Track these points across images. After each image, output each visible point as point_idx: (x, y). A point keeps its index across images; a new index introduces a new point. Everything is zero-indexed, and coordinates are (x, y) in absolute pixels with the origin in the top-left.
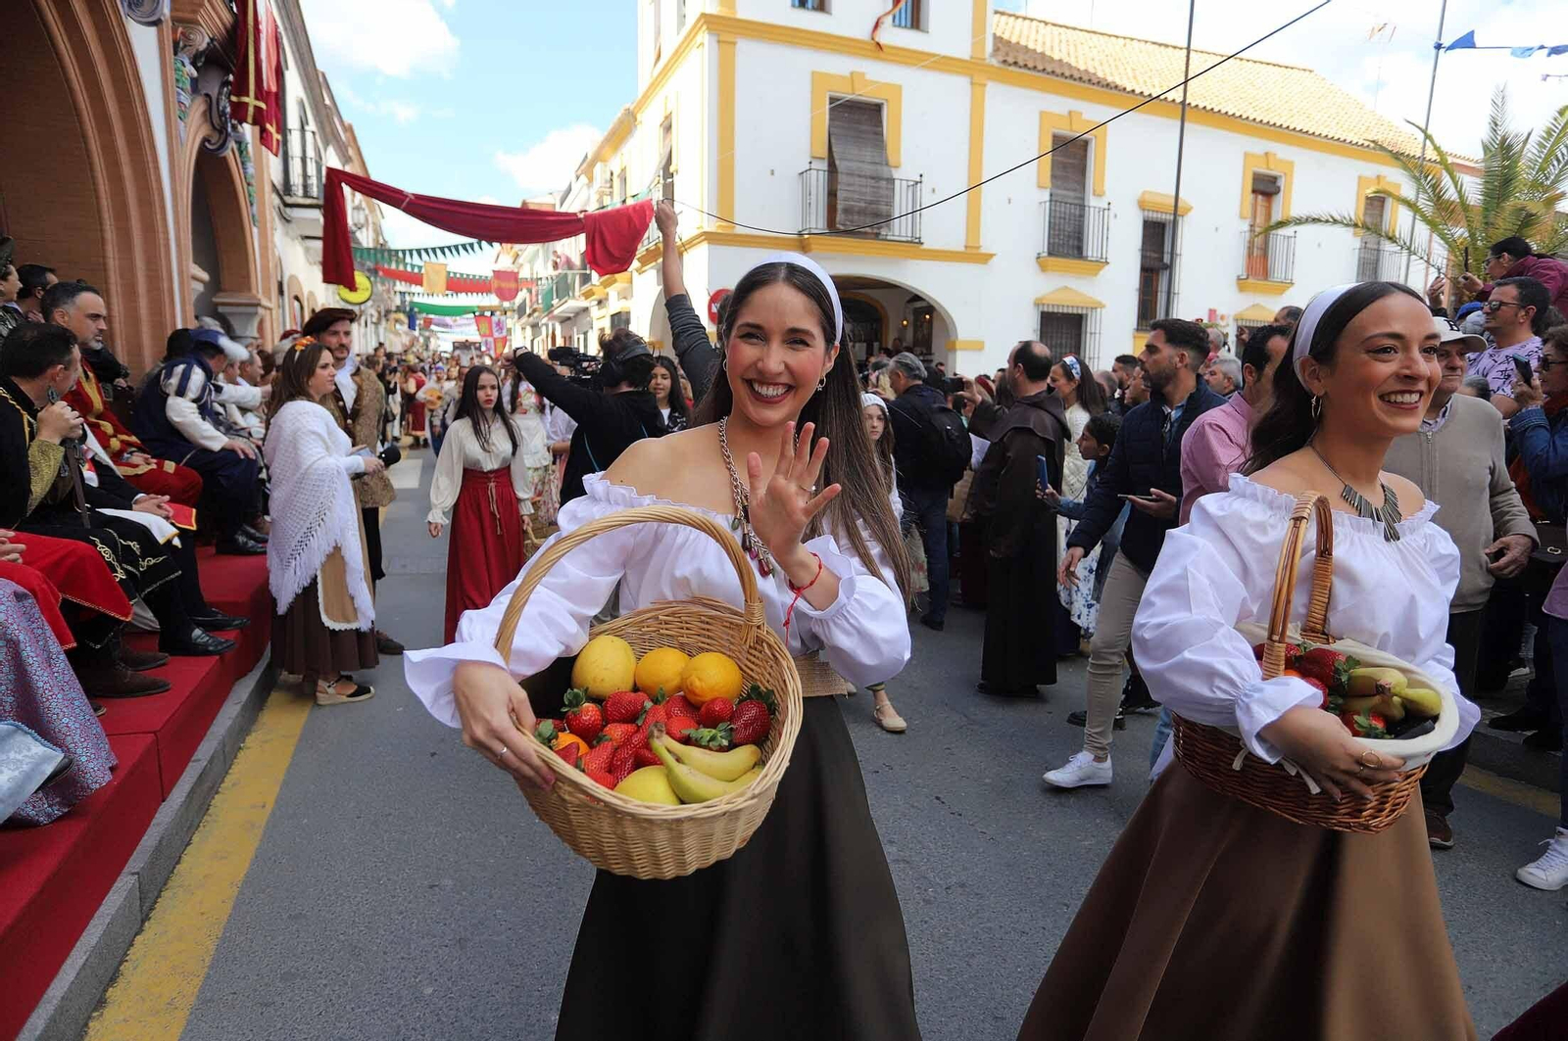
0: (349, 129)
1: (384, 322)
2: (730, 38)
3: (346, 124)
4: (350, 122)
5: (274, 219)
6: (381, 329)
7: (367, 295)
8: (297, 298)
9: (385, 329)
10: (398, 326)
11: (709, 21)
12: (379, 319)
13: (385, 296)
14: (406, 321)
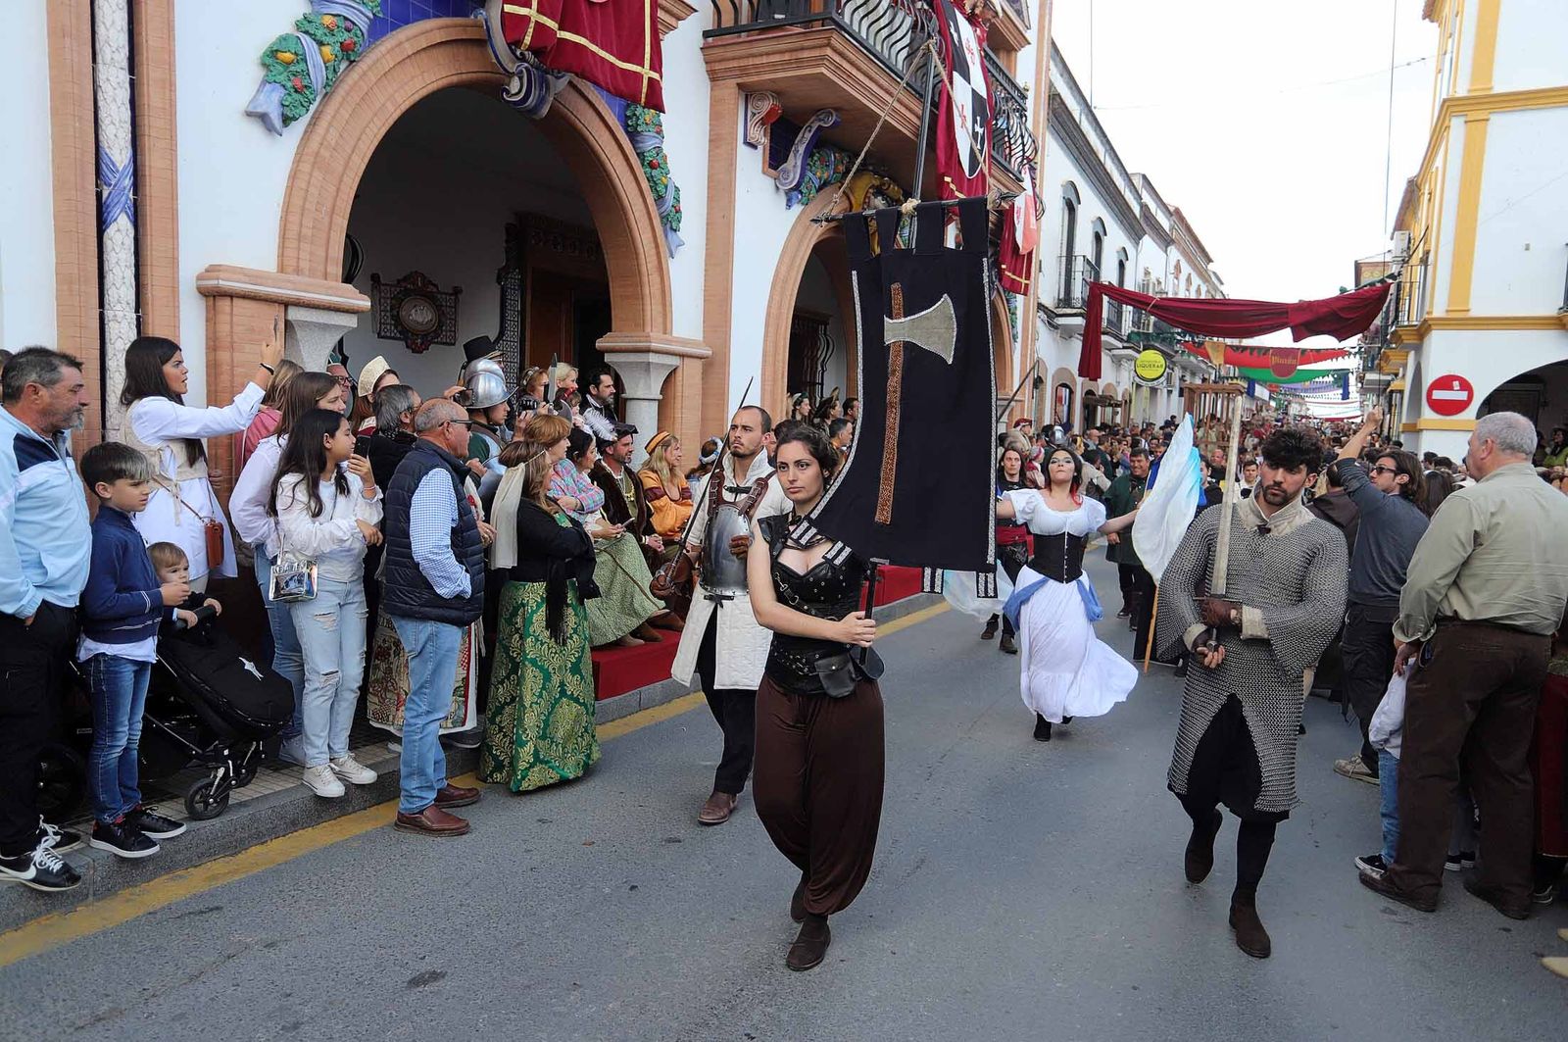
0: (1177, 215)
2: (1485, 117)
3: (1172, 209)
4: (1177, 206)
5: (1035, 332)
7: (1163, 370)
8: (1064, 385)
11: (1450, 107)
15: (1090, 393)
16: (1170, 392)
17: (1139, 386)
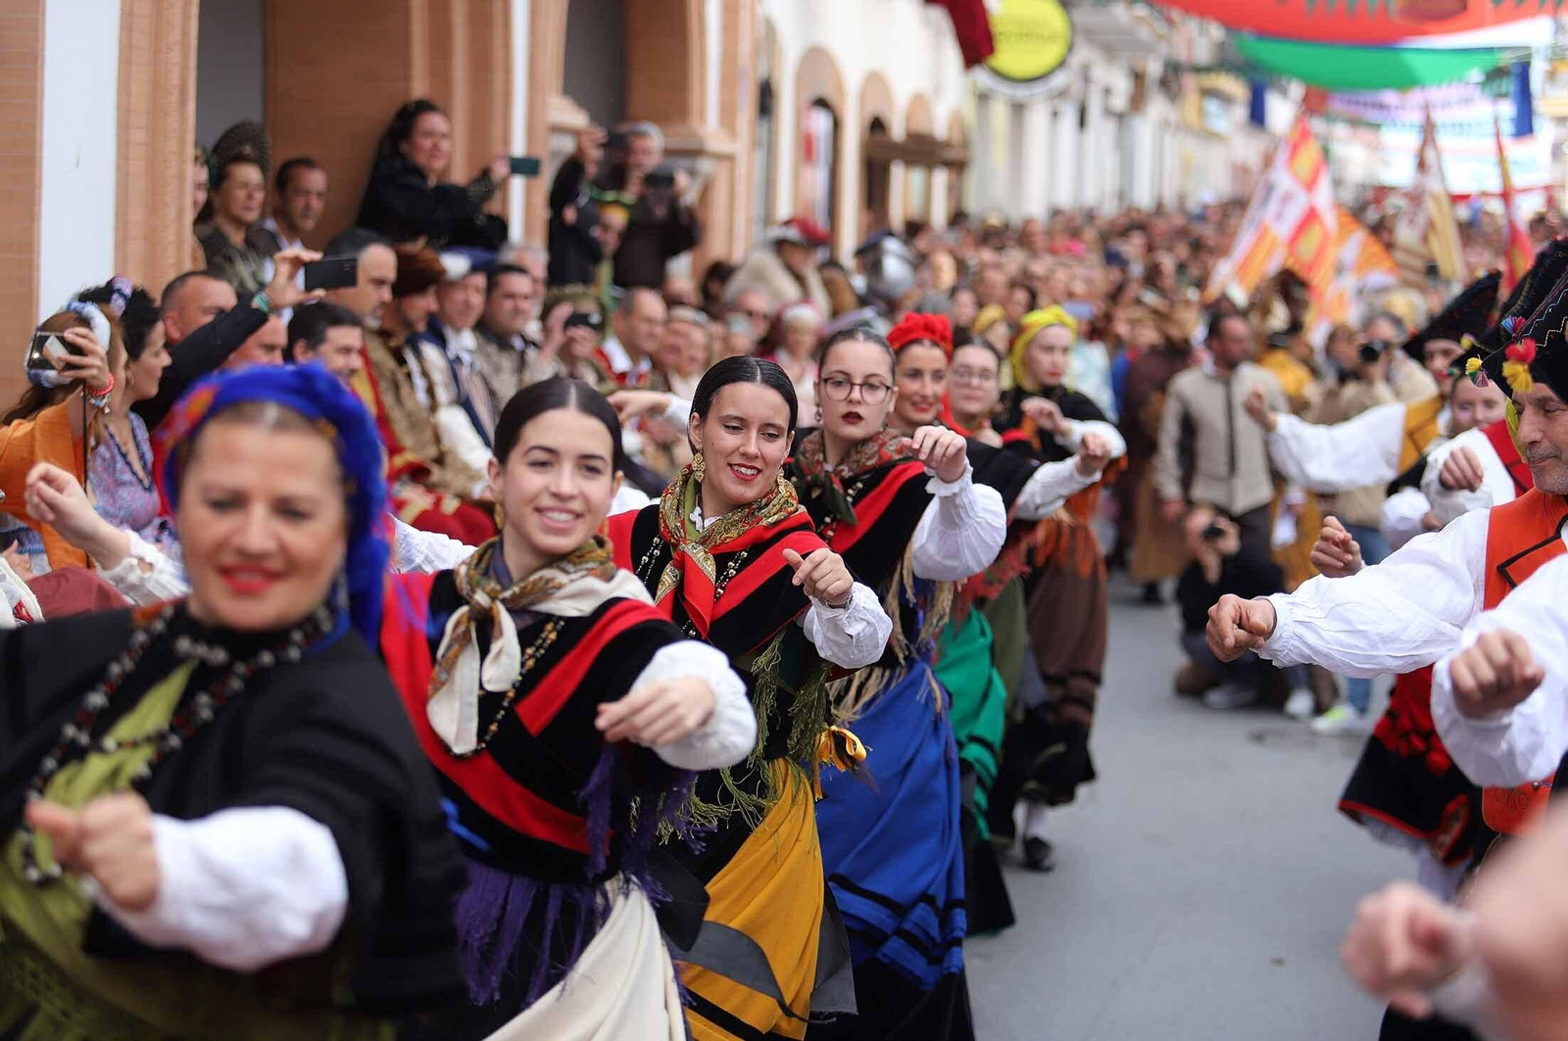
1: (1157, 107)
6: (1146, 128)
8: (821, 103)
9: (1164, 125)
10: (1212, 106)
12: (1137, 101)
13: (1144, 33)
14: (1235, 87)
15: (877, 125)
16: (1055, 114)
17: (983, 98)
